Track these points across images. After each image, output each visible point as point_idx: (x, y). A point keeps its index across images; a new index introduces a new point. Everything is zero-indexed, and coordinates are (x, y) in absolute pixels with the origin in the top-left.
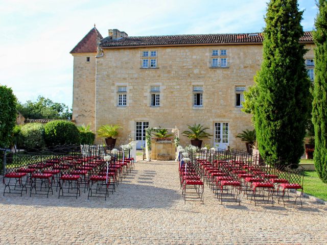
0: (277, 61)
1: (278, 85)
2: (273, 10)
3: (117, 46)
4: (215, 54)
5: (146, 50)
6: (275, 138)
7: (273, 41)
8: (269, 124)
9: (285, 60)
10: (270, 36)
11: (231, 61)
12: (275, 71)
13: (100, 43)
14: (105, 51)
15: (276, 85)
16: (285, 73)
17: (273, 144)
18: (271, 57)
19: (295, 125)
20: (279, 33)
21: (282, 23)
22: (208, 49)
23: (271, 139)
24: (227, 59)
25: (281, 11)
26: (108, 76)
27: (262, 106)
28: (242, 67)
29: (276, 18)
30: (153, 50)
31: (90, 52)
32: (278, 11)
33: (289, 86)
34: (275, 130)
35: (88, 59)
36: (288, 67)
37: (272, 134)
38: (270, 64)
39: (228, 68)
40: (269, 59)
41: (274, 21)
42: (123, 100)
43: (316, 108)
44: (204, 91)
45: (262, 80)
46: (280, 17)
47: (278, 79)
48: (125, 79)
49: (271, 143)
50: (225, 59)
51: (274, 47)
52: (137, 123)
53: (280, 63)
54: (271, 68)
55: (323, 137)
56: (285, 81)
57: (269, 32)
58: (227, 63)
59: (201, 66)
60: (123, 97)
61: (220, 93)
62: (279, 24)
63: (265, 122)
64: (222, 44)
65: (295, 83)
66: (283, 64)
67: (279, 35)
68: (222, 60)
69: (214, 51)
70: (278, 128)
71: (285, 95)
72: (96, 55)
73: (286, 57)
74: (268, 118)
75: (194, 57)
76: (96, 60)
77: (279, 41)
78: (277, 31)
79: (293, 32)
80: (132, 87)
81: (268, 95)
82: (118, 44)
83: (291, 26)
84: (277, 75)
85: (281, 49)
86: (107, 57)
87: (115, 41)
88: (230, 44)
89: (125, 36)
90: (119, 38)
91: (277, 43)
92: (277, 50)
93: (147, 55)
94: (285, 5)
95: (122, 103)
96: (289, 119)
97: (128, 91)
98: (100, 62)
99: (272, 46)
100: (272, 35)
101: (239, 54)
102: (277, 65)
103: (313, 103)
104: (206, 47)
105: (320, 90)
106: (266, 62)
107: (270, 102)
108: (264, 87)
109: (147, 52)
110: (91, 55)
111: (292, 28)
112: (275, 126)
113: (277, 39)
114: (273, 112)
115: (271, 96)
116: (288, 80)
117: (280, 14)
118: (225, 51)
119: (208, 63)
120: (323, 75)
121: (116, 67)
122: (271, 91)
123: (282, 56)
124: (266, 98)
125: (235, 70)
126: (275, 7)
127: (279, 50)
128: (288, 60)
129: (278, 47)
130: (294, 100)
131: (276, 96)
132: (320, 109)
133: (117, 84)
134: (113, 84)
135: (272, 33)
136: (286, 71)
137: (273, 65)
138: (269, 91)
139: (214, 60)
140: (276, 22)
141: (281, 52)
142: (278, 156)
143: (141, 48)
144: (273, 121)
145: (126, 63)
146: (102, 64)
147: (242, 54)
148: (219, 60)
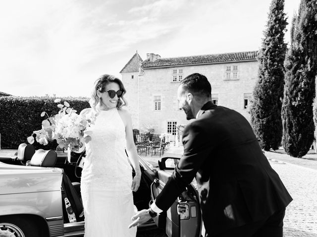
0: (266, 79)
1: (266, 95)
2: (266, 44)
3: (153, 67)
4: (228, 70)
5: (175, 69)
6: (262, 130)
7: (264, 65)
8: (259, 121)
9: (272, 78)
10: (262, 62)
11: (241, 74)
12: (264, 86)
13: (141, 65)
14: (145, 71)
15: (264, 95)
16: (271, 86)
17: (261, 133)
18: (262, 76)
19: (276, 121)
20: (268, 59)
21: (271, 53)
22: (223, 66)
23: (259, 130)
24: (238, 73)
25: (271, 44)
26: (147, 89)
27: (254, 109)
28: (250, 78)
29: (267, 49)
30: (181, 68)
31: (133, 72)
32: (268, 44)
33: (273, 96)
34: (263, 124)
35: (133, 77)
36: (274, 83)
37: (260, 127)
38: (261, 81)
39: (238, 80)
40: (261, 77)
41: (266, 51)
42: (158, 106)
43: (284, 109)
44: (219, 98)
45: (255, 92)
46: (270, 48)
47: (266, 91)
48: (159, 91)
49: (259, 133)
50: (236, 73)
51: (265, 69)
52: (168, 123)
53: (268, 80)
54: (262, 84)
55: (287, 127)
56: (271, 92)
57: (262, 59)
58: (237, 76)
59: (217, 80)
60: (158, 104)
61: (232, 99)
62: (269, 54)
63: (256, 119)
64: (234, 61)
65: (278, 93)
66: (270, 81)
67: (269, 61)
68: (234, 74)
69: (228, 67)
70: (264, 123)
71: (271, 101)
72: (139, 73)
73: (273, 76)
74: (258, 116)
75: (212, 72)
76: (139, 77)
77: (268, 65)
78: (267, 58)
79: (279, 59)
80: (164, 97)
81: (258, 102)
82: (154, 65)
83: (278, 54)
84: (265, 89)
85: (269, 70)
86: (146, 75)
87: (152, 63)
88: (240, 61)
89: (159, 58)
90: (155, 59)
91: (267, 67)
92: (266, 71)
93: (176, 72)
94: (274, 40)
95: (158, 108)
96: (273, 117)
97: (162, 100)
98: (142, 79)
99: (263, 69)
100: (263, 61)
101: (248, 69)
102: (266, 82)
103: (282, 107)
104: (221, 65)
105: (286, 99)
106: (258, 79)
107: (260, 106)
108: (256, 97)
109: (176, 71)
110: (134, 74)
111: (278, 55)
112: (263, 122)
113: (267, 63)
114: (262, 112)
115: (260, 103)
116: (273, 91)
117: (270, 46)
118: (237, 67)
119: (223, 77)
120: (289, 89)
121: (153, 82)
122: (261, 99)
123: (269, 76)
124: (257, 103)
125: (244, 82)
126: (267, 41)
127: (268, 71)
128: (273, 78)
129: (267, 69)
130: (277, 104)
131: (263, 102)
132: (286, 110)
133: (154, 95)
134: (151, 95)
135: (264, 60)
136: (272, 85)
137: (263, 81)
138: (259, 99)
139: (227, 74)
140: (267, 52)
141: (269, 73)
142: (264, 141)
143: (172, 67)
144: (261, 118)
145: (160, 79)
146: (142, 81)
147: (250, 68)
148: (232, 74)
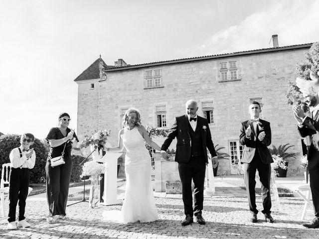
4: (223, 68)
5: (150, 70)
11: (242, 73)
14: (108, 75)
22: (215, 62)
24: (237, 71)
26: (111, 99)
28: (256, 77)
30: (157, 69)
31: (93, 78)
39: (239, 80)
44: (215, 107)
48: (128, 101)
50: (235, 72)
58: (237, 76)
59: (209, 81)
61: (233, 108)
64: (230, 55)
68: (232, 73)
69: (222, 65)
75: (201, 72)
76: (99, 84)
86: (110, 80)
88: (239, 53)
93: (151, 75)
98: (103, 86)
101: (251, 65)
104: (213, 61)
109: (151, 72)
110: (95, 82)
118: (235, 63)
119: (217, 78)
121: (119, 90)
125: (248, 82)
133: (121, 107)
134: (117, 107)
139: (223, 74)
145: (130, 85)
146: (104, 88)
147: (254, 64)
148: (229, 73)
